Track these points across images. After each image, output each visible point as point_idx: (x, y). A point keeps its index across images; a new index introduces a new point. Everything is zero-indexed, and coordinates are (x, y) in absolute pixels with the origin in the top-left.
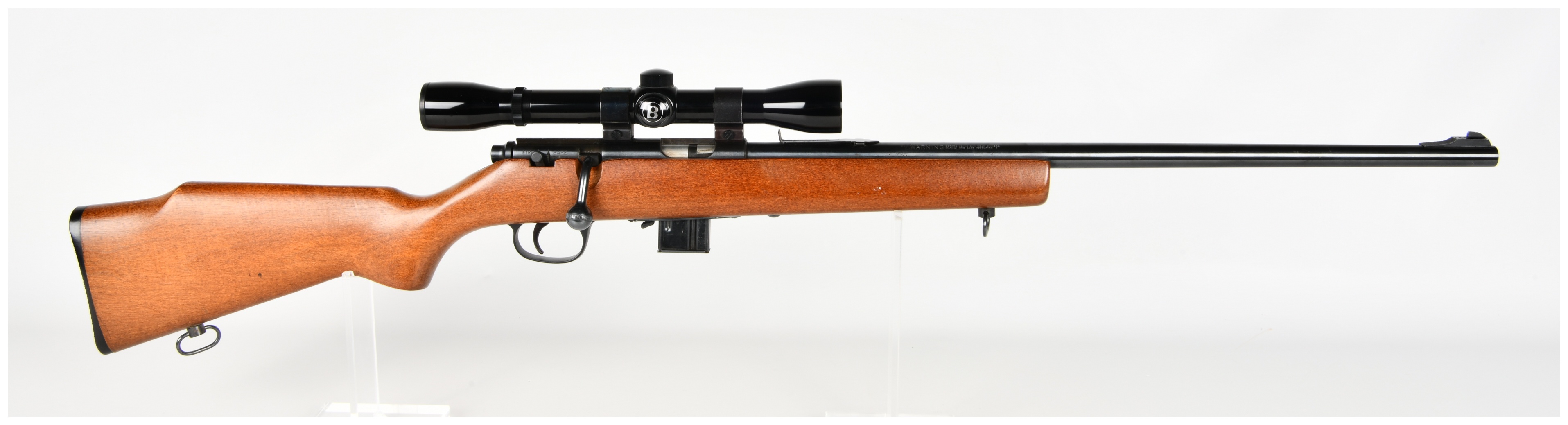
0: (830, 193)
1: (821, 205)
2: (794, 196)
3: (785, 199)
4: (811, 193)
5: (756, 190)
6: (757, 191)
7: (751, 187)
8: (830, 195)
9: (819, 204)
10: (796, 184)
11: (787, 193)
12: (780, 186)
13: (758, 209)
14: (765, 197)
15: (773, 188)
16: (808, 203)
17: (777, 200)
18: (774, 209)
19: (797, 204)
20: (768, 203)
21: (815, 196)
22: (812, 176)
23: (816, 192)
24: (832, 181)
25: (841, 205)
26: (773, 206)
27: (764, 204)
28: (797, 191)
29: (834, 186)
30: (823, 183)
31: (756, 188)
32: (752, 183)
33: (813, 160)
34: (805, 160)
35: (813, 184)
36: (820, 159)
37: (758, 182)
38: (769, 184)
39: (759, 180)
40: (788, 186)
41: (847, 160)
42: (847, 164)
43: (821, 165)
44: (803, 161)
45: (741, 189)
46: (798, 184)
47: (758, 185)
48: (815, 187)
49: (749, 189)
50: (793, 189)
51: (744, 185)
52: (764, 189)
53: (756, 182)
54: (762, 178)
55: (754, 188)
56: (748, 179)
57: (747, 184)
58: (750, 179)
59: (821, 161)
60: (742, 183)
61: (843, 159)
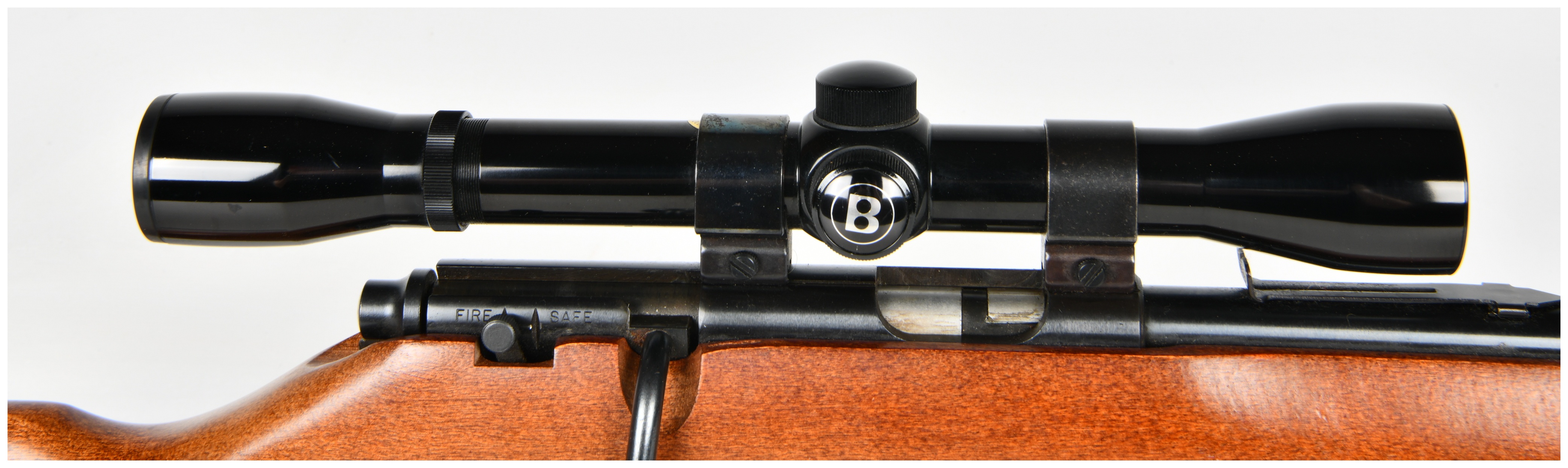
6: (1185, 455)
7: (1165, 443)
10: (1308, 438)
12: (1258, 443)
15: (1234, 447)
22: (1360, 415)
24: (1429, 432)
28: (1312, 457)
29: (1435, 450)
30: (1399, 438)
31: (1180, 447)
32: (1170, 430)
33: (1361, 359)
34: (1337, 359)
35: (1365, 440)
36: (1386, 359)
37: (1189, 430)
38: (1223, 435)
39: (1191, 421)
40: (1283, 444)
41: (1475, 366)
42: (1474, 377)
43: (1390, 379)
44: (1328, 365)
45: (1133, 447)
46: (1315, 438)
47: (1187, 439)
48: (1372, 449)
49: (1157, 450)
50: (1299, 453)
51: (1144, 437)
52: (1206, 450)
53: (1180, 429)
54: (1202, 416)
55: (1173, 448)
56: (1155, 418)
57: (1153, 433)
58: (1162, 417)
59: (1389, 364)
60: (1136, 430)
61: (1459, 362)
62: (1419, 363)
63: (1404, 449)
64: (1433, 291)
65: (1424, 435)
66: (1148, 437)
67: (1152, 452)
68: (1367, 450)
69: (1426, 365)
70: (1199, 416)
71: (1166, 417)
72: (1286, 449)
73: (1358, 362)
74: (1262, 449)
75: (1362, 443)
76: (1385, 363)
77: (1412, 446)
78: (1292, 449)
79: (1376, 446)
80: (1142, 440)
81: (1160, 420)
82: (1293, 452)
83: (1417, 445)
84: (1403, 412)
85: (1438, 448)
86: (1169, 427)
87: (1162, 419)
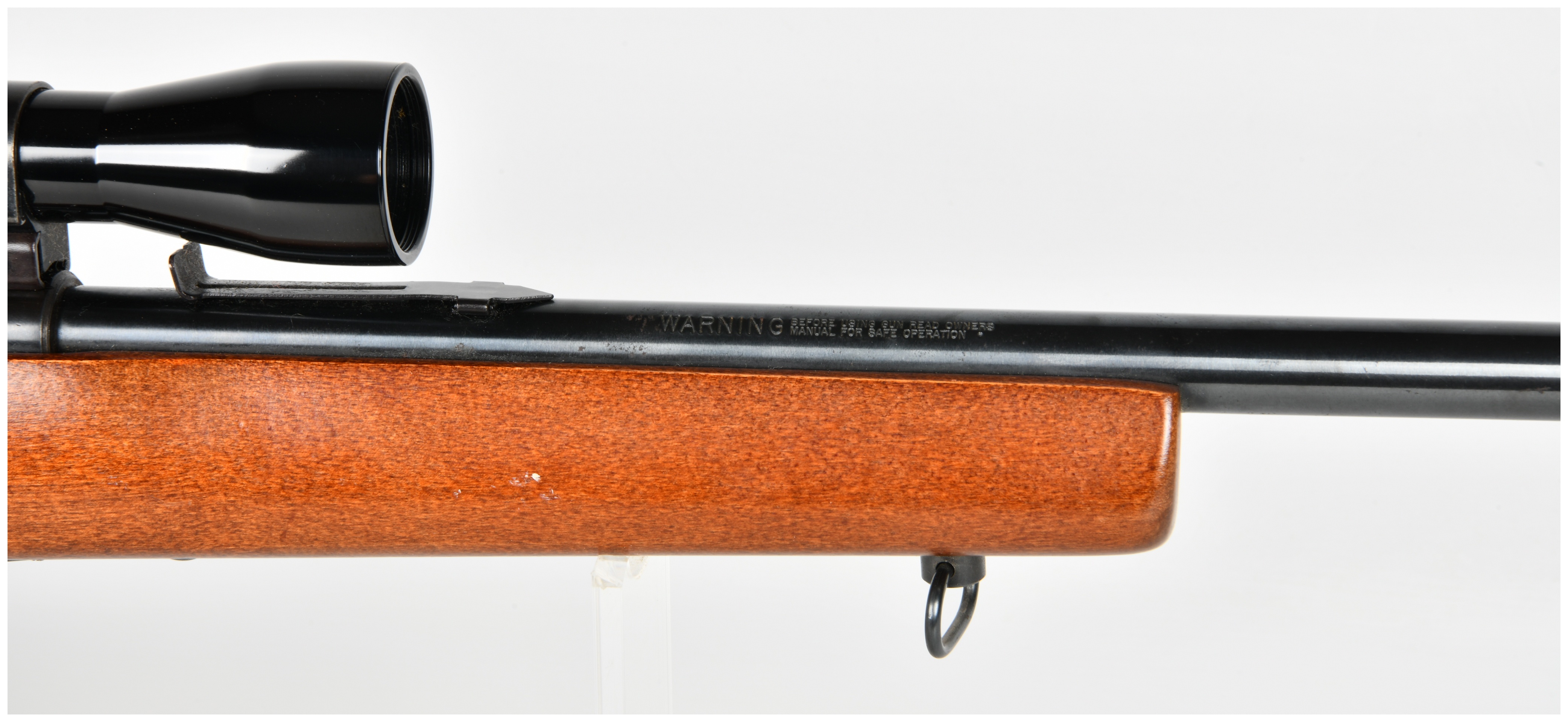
0: (352, 489)
1: (325, 532)
2: (221, 497)
3: (192, 509)
4: (283, 488)
5: (77, 472)
6: (84, 477)
7: (59, 463)
8: (353, 496)
9: (316, 529)
10: (227, 454)
11: (196, 486)
12: (168, 461)
13: (95, 539)
14: (114, 500)
15: (140, 467)
16: (277, 522)
17: (159, 511)
18: (157, 541)
19: (234, 525)
20: (127, 522)
21: (298, 501)
22: (286, 427)
23: (303, 487)
24: (361, 445)
25: (398, 534)
26: (151, 532)
27: (115, 524)
28: (232, 480)
29: (369, 466)
30: (328, 452)
31: (77, 467)
32: (63, 448)
33: (294, 363)
34: (267, 364)
35: (290, 456)
36: (322, 363)
37: (86, 446)
38: (126, 451)
39: (88, 436)
40: (197, 462)
41: (421, 369)
42: (417, 382)
43: (324, 386)
44: (256, 371)
45: (22, 468)
46: (234, 454)
47: (84, 457)
48: (298, 466)
49: (50, 471)
50: (215, 472)
51: (34, 456)
52: (108, 471)
53: (76, 446)
54: (101, 430)
55: (69, 468)
56: (47, 433)
57: (44, 450)
58: (54, 431)
59: (326, 368)
60: (23, 447)
61: (403, 365)
62: (358, 367)
63: (333, 466)
64: (403, 288)
65: (356, 449)
66: (38, 456)
67: (46, 474)
68: (293, 468)
69: (365, 369)
70: (98, 430)
71: (59, 432)
72: (201, 468)
73: (290, 366)
74: (172, 469)
75: (289, 459)
76: (320, 368)
77: (342, 461)
78: (207, 468)
79: (303, 463)
80: (32, 459)
81: (52, 435)
82: (209, 470)
83: (349, 460)
84: (335, 423)
85: (372, 463)
86: (63, 444)
87: (54, 433)
